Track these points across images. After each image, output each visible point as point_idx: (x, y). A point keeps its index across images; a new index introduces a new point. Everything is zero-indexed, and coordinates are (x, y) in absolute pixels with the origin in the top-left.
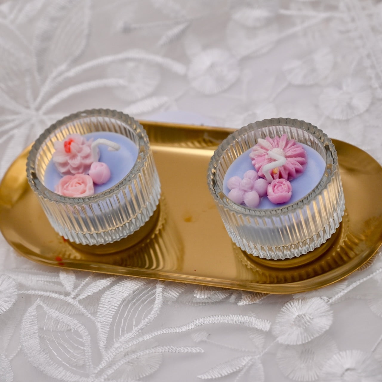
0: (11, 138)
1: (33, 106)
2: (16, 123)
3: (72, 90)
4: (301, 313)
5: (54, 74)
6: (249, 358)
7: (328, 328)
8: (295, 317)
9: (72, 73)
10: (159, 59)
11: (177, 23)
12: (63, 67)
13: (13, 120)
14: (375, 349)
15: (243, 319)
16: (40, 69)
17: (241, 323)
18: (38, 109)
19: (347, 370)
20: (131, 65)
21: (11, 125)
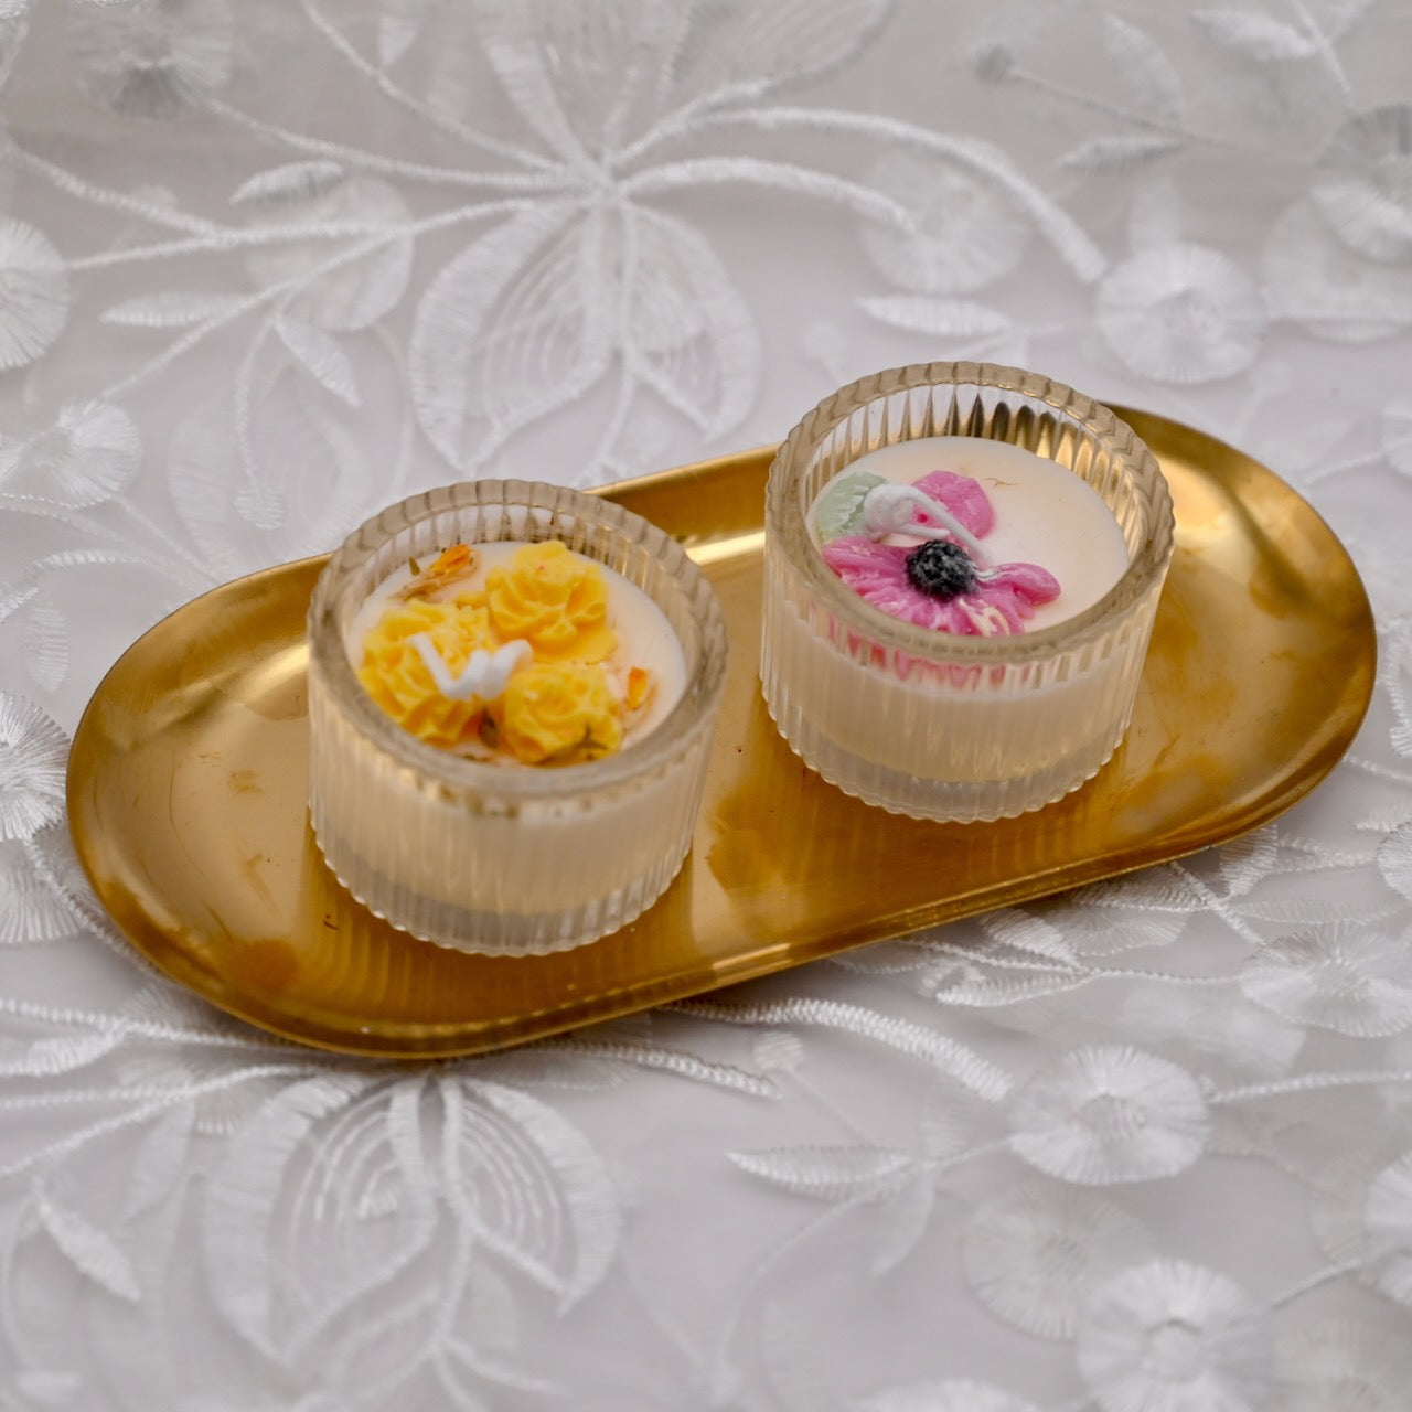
0: (505, 218)
1: (611, 157)
2: (540, 182)
3: (744, 168)
4: (1114, 1092)
5: (716, 97)
6: (904, 1160)
7: (1174, 1170)
8: (1091, 1094)
9: (769, 117)
10: (1040, 204)
11: (1146, 126)
12: (753, 88)
13: (535, 170)
14: (1284, 1304)
15: (933, 1046)
16: (684, 63)
17: (924, 1053)
18: (620, 174)
19: (1175, 1323)
20: (955, 180)
21: (522, 181)
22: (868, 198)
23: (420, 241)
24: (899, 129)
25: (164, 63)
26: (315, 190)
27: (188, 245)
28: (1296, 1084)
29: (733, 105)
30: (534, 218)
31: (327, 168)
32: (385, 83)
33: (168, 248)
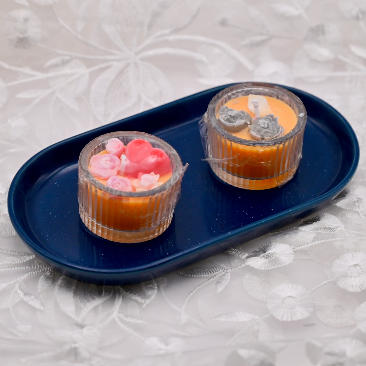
22: (197, 56)
23: (91, 73)
24: (202, 39)
25: (26, 35)
26: (64, 63)
27: (34, 78)
28: (313, 244)
29: (163, 36)
30: (117, 66)
31: (67, 58)
32: (79, 37)
33: (30, 79)
